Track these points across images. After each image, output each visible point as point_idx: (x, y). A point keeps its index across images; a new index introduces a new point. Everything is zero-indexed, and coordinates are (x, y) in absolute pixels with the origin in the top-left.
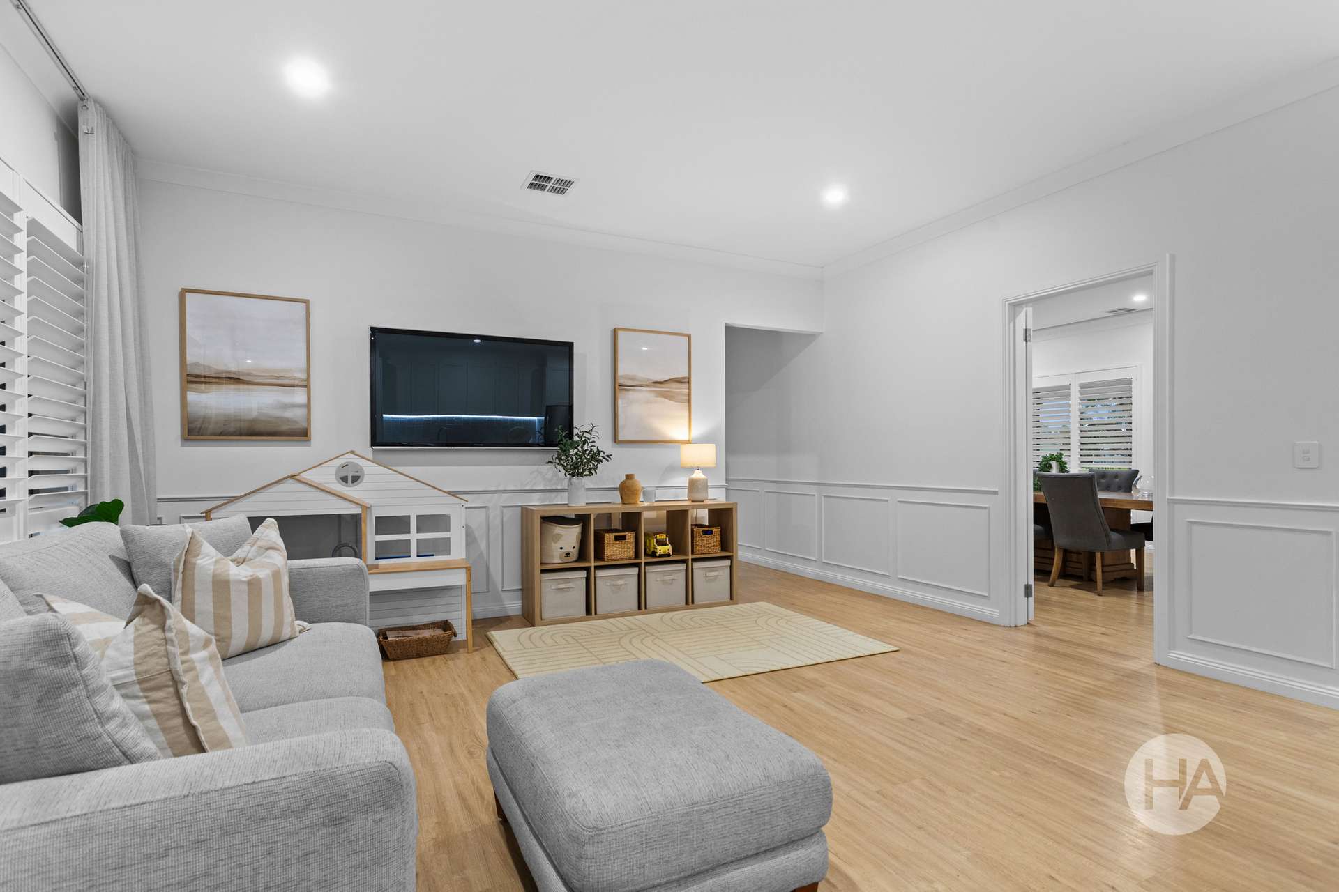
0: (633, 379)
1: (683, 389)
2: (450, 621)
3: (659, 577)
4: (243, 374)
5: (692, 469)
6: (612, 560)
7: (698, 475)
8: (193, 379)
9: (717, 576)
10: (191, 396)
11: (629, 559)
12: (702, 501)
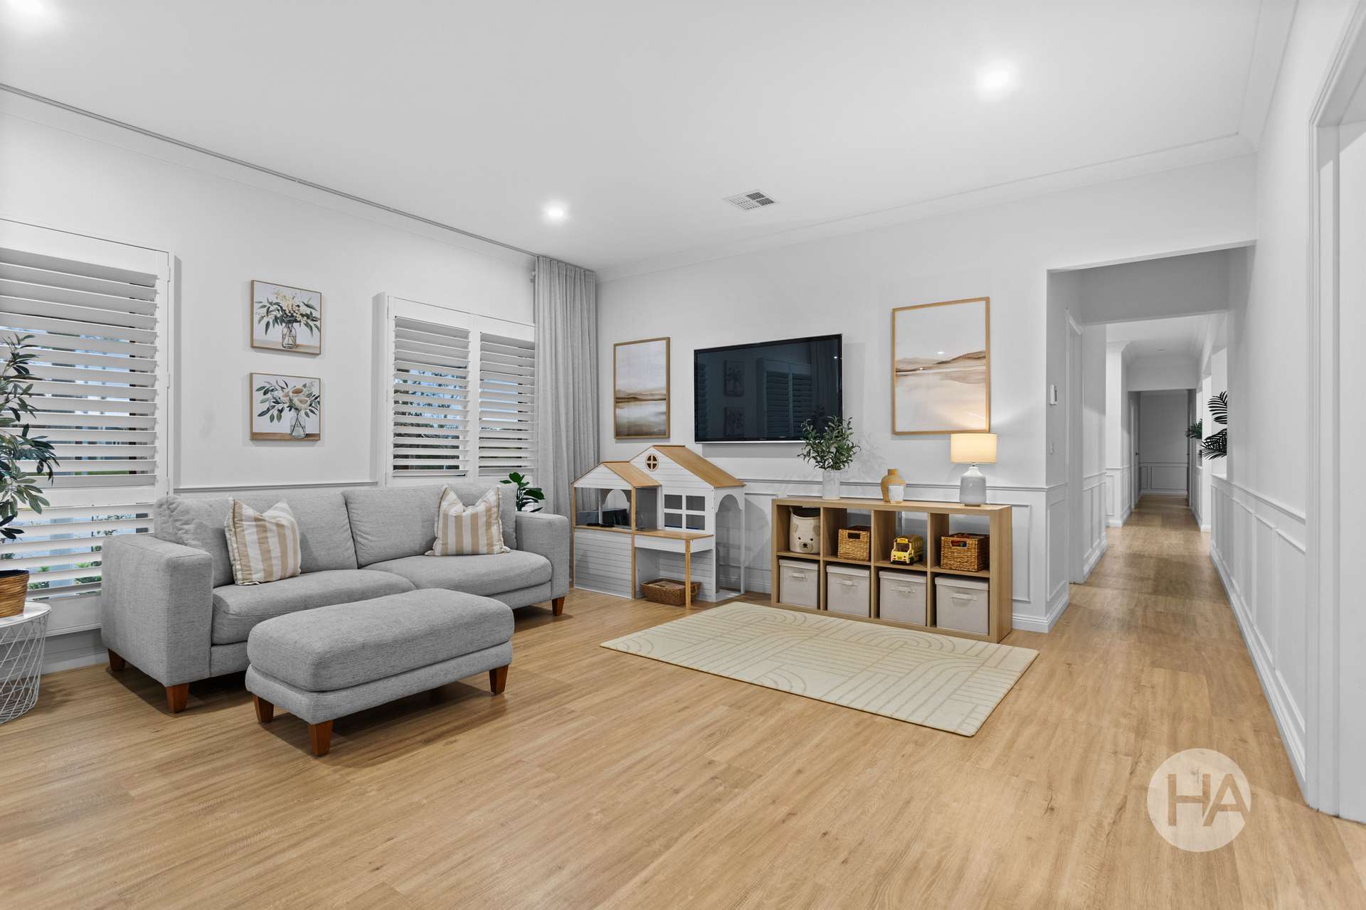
0: (910, 362)
1: (979, 366)
2: (704, 584)
3: (893, 587)
4: (640, 394)
5: (966, 466)
6: (845, 558)
7: (973, 473)
8: (620, 400)
9: (970, 600)
10: (618, 411)
11: (862, 560)
12: (979, 506)
